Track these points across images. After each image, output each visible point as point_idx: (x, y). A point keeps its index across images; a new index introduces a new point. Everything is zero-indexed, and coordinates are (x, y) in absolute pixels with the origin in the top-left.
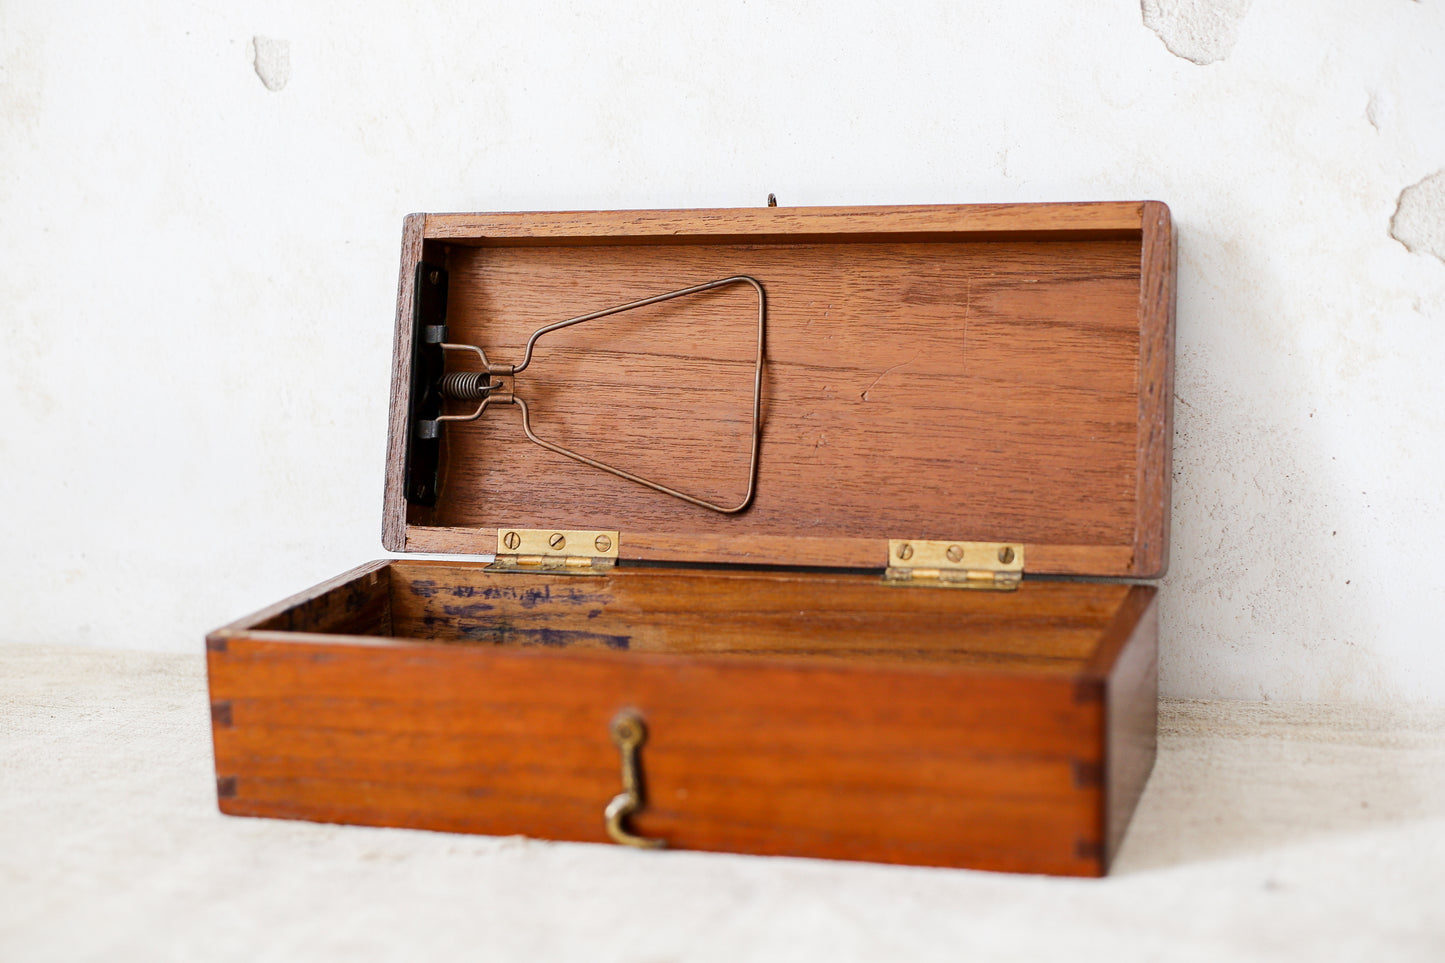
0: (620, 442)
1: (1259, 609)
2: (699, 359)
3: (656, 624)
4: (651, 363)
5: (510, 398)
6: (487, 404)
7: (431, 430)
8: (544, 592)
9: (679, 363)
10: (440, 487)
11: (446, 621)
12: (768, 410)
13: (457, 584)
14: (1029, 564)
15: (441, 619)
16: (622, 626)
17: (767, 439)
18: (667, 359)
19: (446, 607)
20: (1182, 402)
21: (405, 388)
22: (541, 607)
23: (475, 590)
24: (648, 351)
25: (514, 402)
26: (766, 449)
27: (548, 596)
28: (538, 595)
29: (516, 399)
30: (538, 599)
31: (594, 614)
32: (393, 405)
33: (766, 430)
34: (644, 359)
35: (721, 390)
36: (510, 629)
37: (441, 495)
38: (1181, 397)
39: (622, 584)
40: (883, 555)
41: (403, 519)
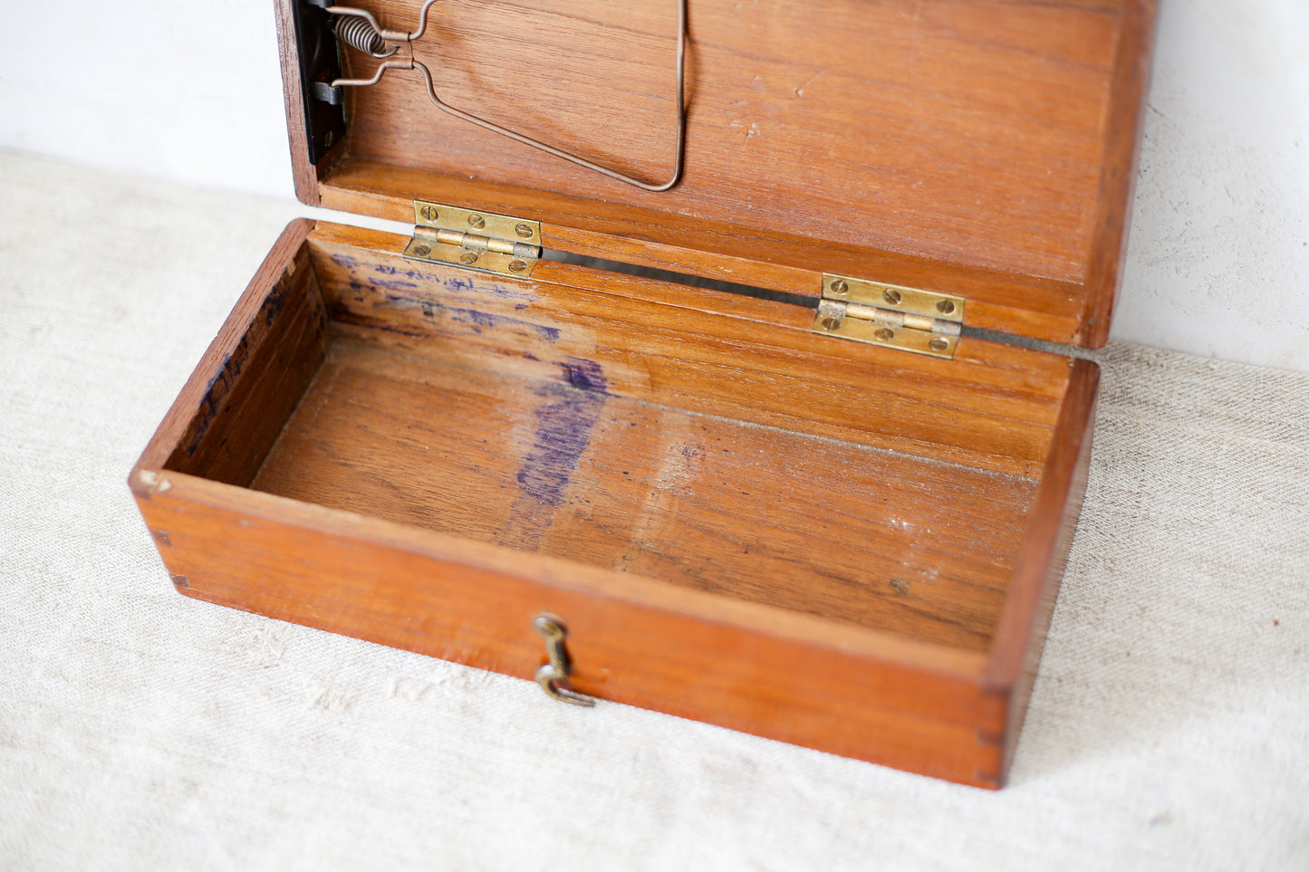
0: (535, 100)
1: (1216, 289)
2: (613, 27)
3: (584, 324)
4: (562, 24)
5: (409, 64)
6: (385, 69)
7: (328, 93)
8: (467, 283)
9: (595, 28)
10: (349, 115)
11: (373, 289)
12: (694, 91)
13: (378, 263)
14: (969, 318)
15: (367, 286)
16: (550, 320)
17: (695, 118)
18: (580, 22)
19: (370, 279)
20: (1155, 111)
21: (293, 47)
22: (463, 292)
23: (396, 270)
24: (558, 10)
25: (413, 67)
26: (692, 129)
27: (472, 286)
28: (460, 284)
29: (415, 64)
30: (461, 287)
31: (519, 307)
32: (284, 64)
33: (691, 110)
34: (552, 18)
35: (641, 63)
36: (438, 305)
37: (352, 124)
38: (1154, 106)
39: (547, 289)
40: (815, 287)
41: (314, 176)
